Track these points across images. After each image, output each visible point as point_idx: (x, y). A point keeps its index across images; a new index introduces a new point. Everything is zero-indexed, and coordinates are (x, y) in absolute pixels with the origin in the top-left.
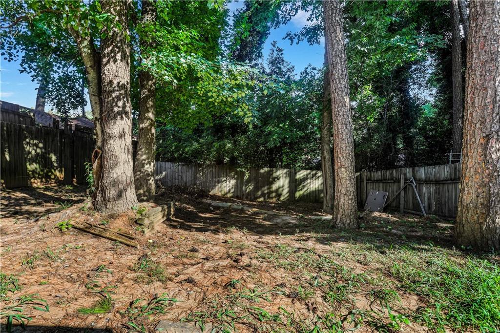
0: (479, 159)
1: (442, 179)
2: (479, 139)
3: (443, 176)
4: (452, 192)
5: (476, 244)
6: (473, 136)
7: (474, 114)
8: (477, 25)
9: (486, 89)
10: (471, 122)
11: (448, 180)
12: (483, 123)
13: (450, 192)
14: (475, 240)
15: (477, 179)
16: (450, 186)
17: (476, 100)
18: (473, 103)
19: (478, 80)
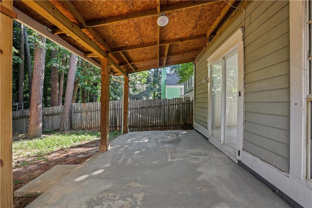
0: (35, 111)
1: (16, 117)
2: (35, 105)
3: (17, 115)
4: (21, 123)
5: (34, 136)
6: (34, 104)
7: (34, 97)
8: (35, 72)
9: (37, 91)
10: (33, 100)
11: (19, 117)
12: (36, 100)
13: (20, 123)
14: (34, 135)
15: (35, 117)
16: (20, 120)
17: (35, 93)
18: (34, 94)
19: (35, 88)
